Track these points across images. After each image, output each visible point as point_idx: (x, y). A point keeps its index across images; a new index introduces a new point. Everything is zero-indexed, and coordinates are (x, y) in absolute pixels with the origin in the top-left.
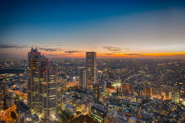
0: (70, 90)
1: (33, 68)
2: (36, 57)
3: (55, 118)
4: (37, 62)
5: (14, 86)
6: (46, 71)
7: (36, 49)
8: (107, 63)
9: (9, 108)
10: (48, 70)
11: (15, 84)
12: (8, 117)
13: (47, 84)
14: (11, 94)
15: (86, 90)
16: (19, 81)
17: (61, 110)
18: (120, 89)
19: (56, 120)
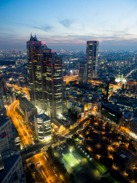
0: (69, 85)
1: (34, 60)
2: (37, 47)
3: (62, 117)
4: (39, 53)
5: (11, 79)
6: (51, 64)
7: (35, 37)
8: (101, 54)
9: (12, 104)
10: (53, 64)
11: (10, 77)
12: (13, 114)
13: (52, 80)
14: (10, 88)
15: (86, 86)
16: (13, 74)
17: (67, 108)
18: (126, 85)
19: (63, 118)
